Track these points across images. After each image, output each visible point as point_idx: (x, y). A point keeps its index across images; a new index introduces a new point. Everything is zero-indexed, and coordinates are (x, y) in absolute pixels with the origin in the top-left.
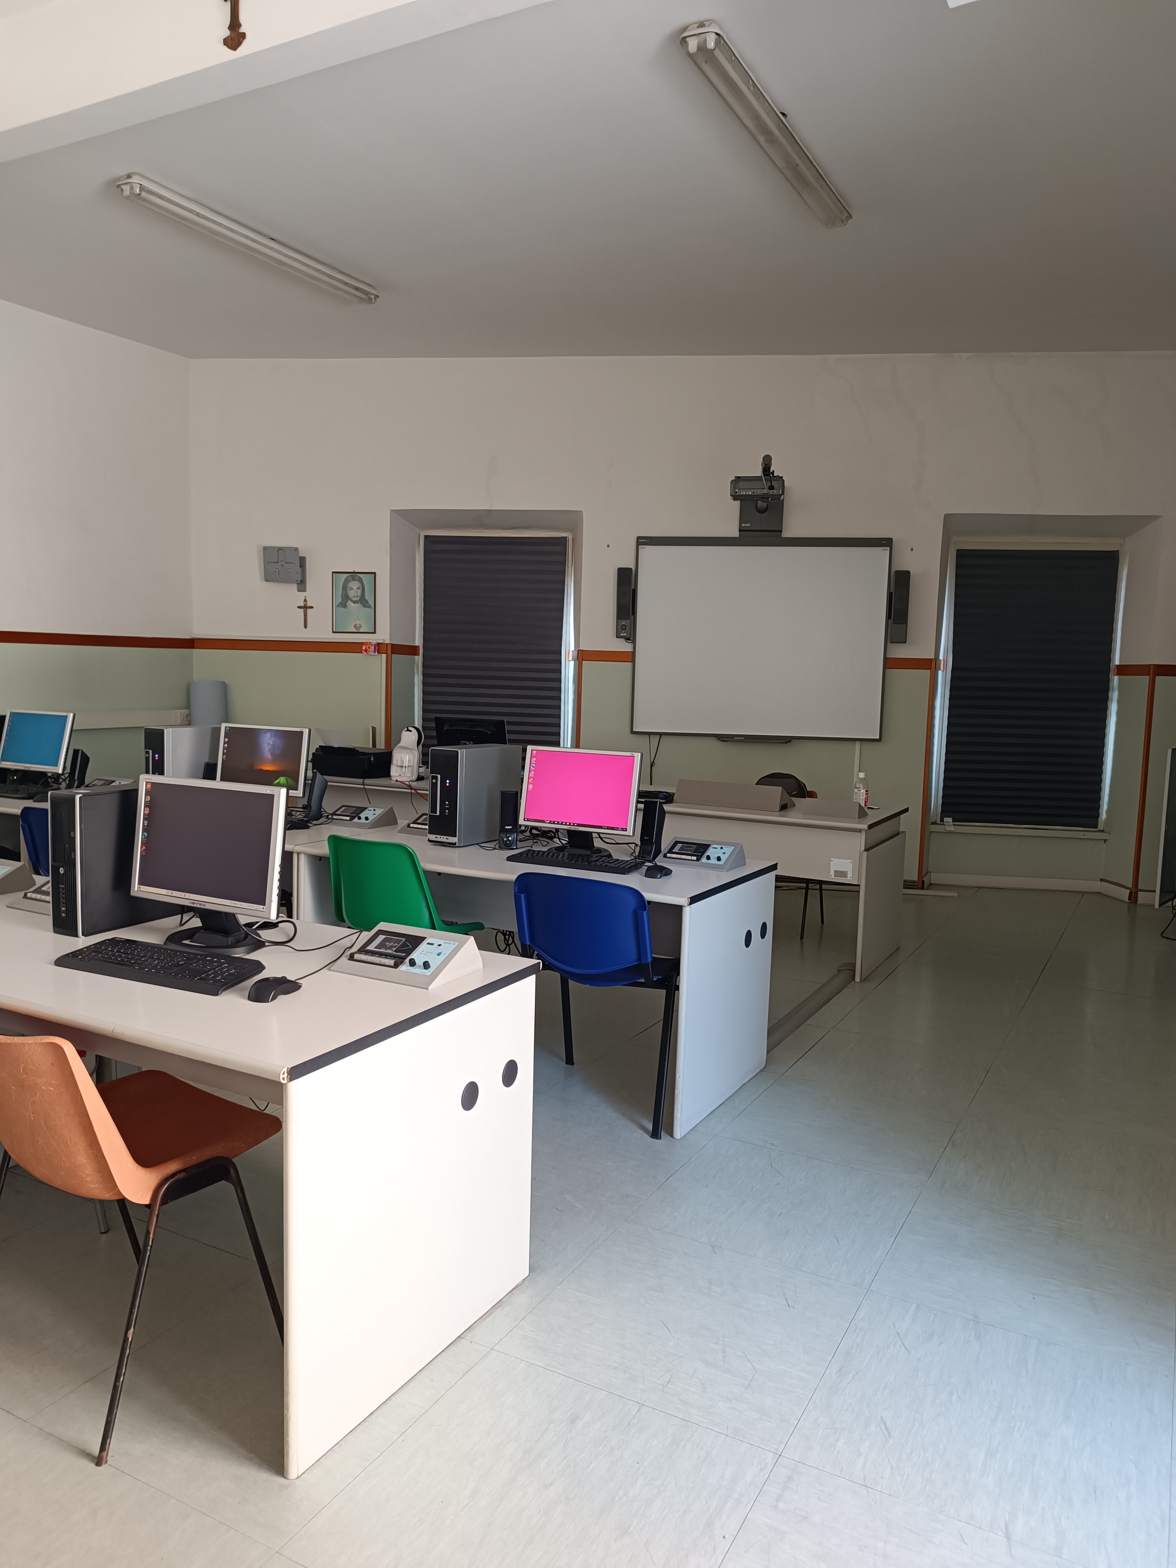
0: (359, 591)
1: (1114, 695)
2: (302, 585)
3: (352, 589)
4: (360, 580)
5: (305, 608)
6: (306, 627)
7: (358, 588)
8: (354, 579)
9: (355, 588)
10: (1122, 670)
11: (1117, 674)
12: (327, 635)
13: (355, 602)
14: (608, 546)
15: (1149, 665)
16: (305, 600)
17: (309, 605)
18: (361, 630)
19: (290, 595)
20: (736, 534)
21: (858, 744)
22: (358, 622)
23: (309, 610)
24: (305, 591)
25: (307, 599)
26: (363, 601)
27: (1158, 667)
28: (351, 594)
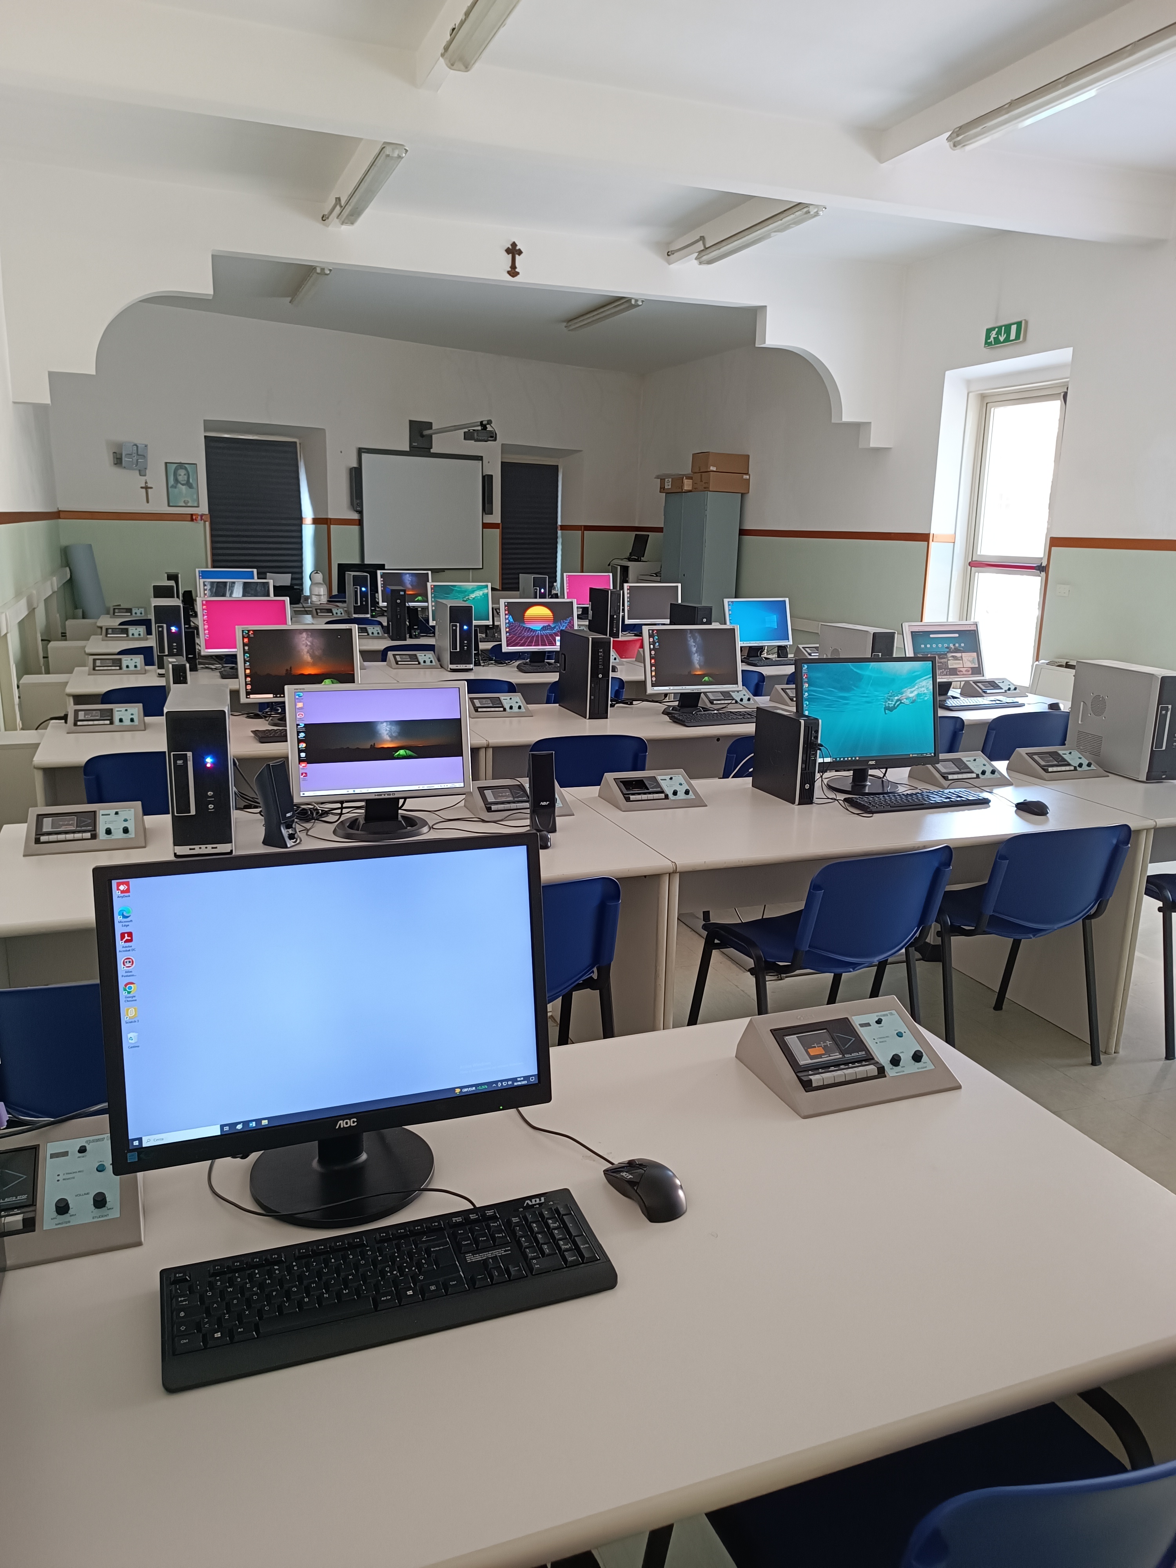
0: (186, 477)
1: (560, 541)
2: (142, 473)
3: (180, 475)
4: (186, 469)
5: (146, 488)
6: (148, 502)
7: (185, 475)
8: (181, 468)
9: (183, 474)
10: (563, 528)
11: (561, 530)
12: (163, 508)
13: (183, 485)
14: (341, 452)
15: (581, 526)
16: (146, 483)
17: (149, 486)
18: (189, 505)
19: (131, 479)
20: (408, 449)
21: (471, 571)
22: (186, 499)
23: (149, 490)
24: (145, 475)
25: (148, 481)
26: (188, 484)
27: (585, 526)
28: (180, 478)
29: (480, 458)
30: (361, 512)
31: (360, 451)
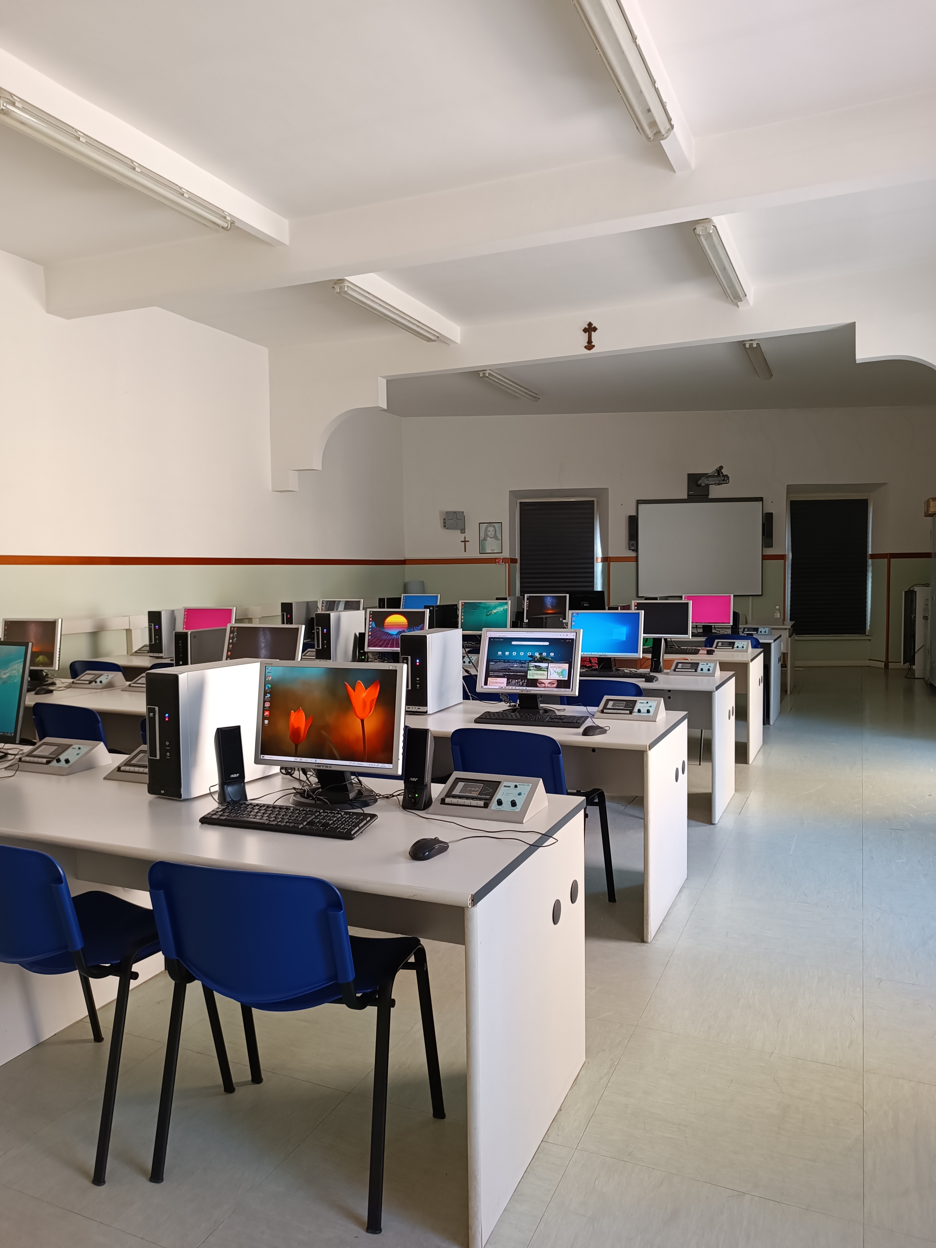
0: (493, 532)
1: (870, 569)
2: (463, 531)
3: (489, 531)
4: (494, 527)
5: (465, 541)
6: (465, 551)
7: (493, 531)
8: (490, 526)
9: (491, 530)
10: (873, 556)
11: (871, 558)
12: (477, 555)
13: (491, 538)
14: (622, 505)
15: (887, 554)
16: (465, 538)
17: (467, 540)
18: (495, 552)
19: (457, 536)
20: (686, 497)
21: (751, 598)
22: (493, 548)
23: (467, 543)
24: (464, 533)
25: (466, 537)
26: (495, 537)
27: (891, 554)
28: (489, 533)
29: (760, 499)
30: (636, 550)
31: (639, 502)
